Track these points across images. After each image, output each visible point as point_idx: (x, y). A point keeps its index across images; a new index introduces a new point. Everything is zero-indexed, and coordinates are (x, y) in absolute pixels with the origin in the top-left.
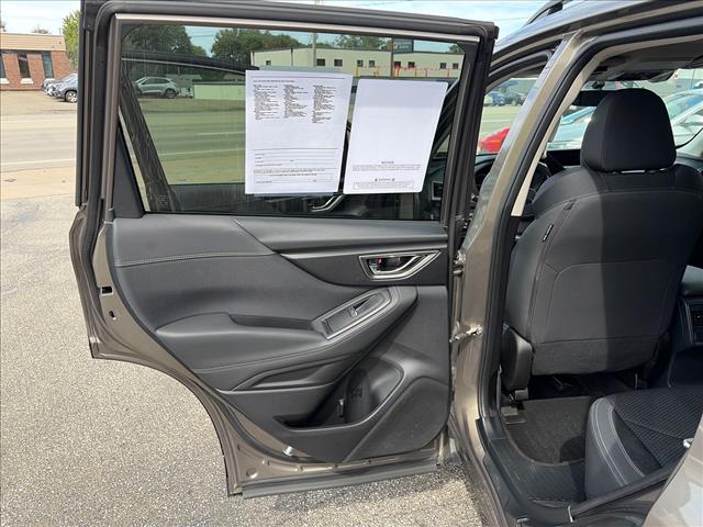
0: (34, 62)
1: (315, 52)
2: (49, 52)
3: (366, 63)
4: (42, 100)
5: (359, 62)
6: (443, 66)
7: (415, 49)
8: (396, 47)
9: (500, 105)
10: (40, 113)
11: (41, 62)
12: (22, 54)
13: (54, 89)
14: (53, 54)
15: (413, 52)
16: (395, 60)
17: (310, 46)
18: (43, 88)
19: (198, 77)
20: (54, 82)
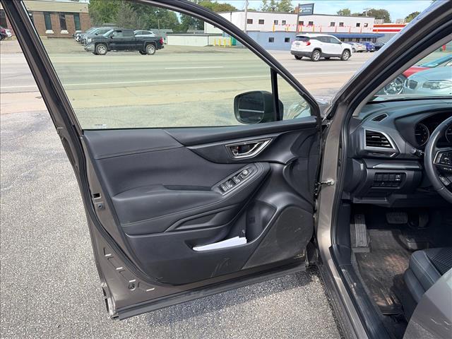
0: (70, 20)
1: (246, 14)
2: (78, 13)
3: (280, 22)
4: (72, 44)
5: (275, 21)
6: (333, 24)
7: (314, 13)
8: (301, 11)
9: (371, 51)
10: (69, 53)
11: (73, 20)
12: (63, 14)
13: (80, 37)
14: (80, 15)
15: (312, 14)
16: (300, 20)
17: (243, 11)
18: (74, 37)
19: (171, 31)
20: (80, 33)
